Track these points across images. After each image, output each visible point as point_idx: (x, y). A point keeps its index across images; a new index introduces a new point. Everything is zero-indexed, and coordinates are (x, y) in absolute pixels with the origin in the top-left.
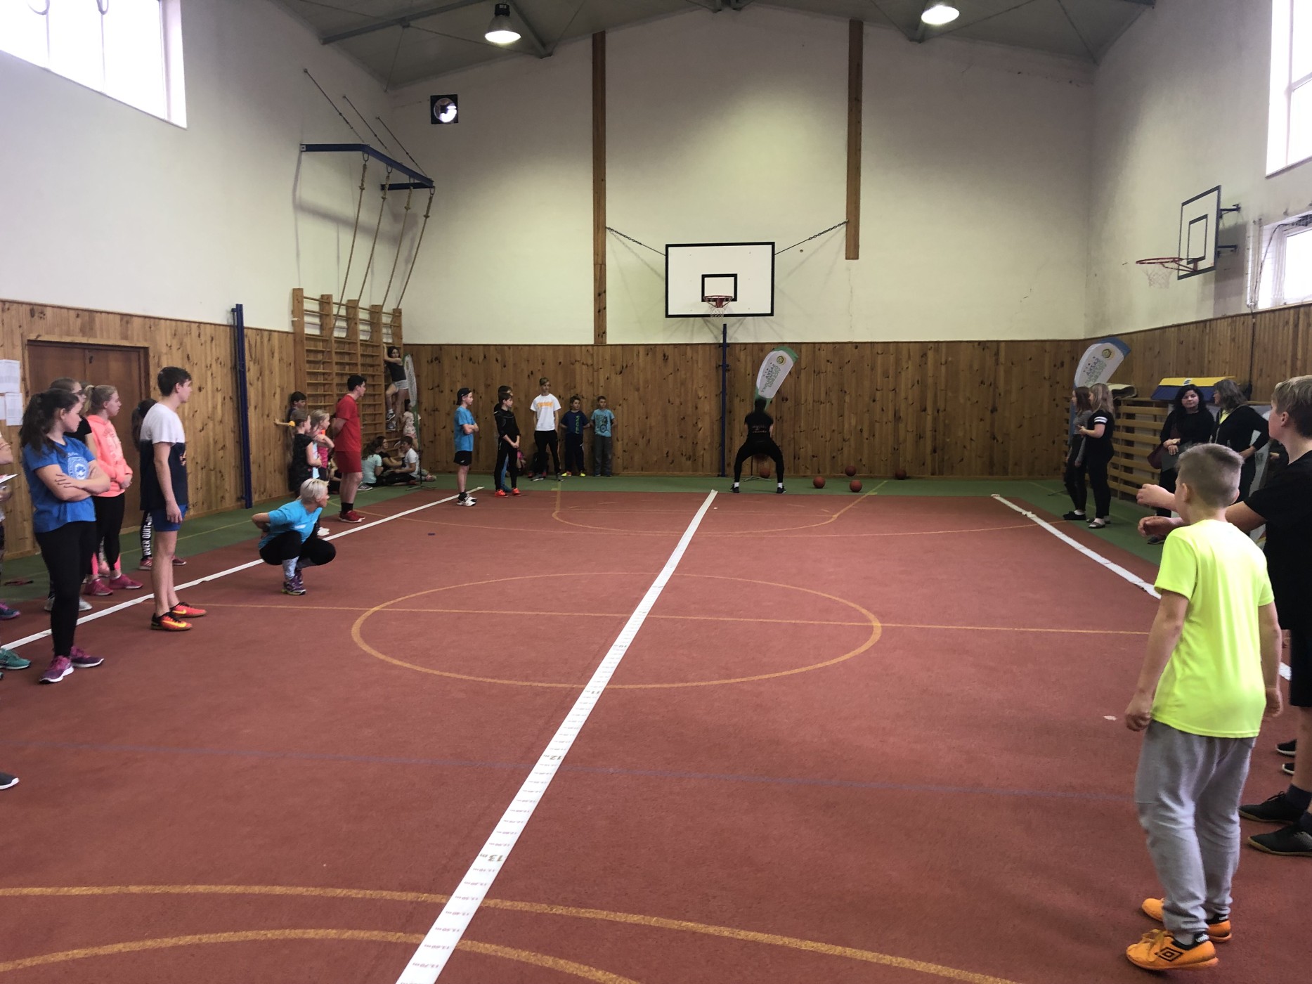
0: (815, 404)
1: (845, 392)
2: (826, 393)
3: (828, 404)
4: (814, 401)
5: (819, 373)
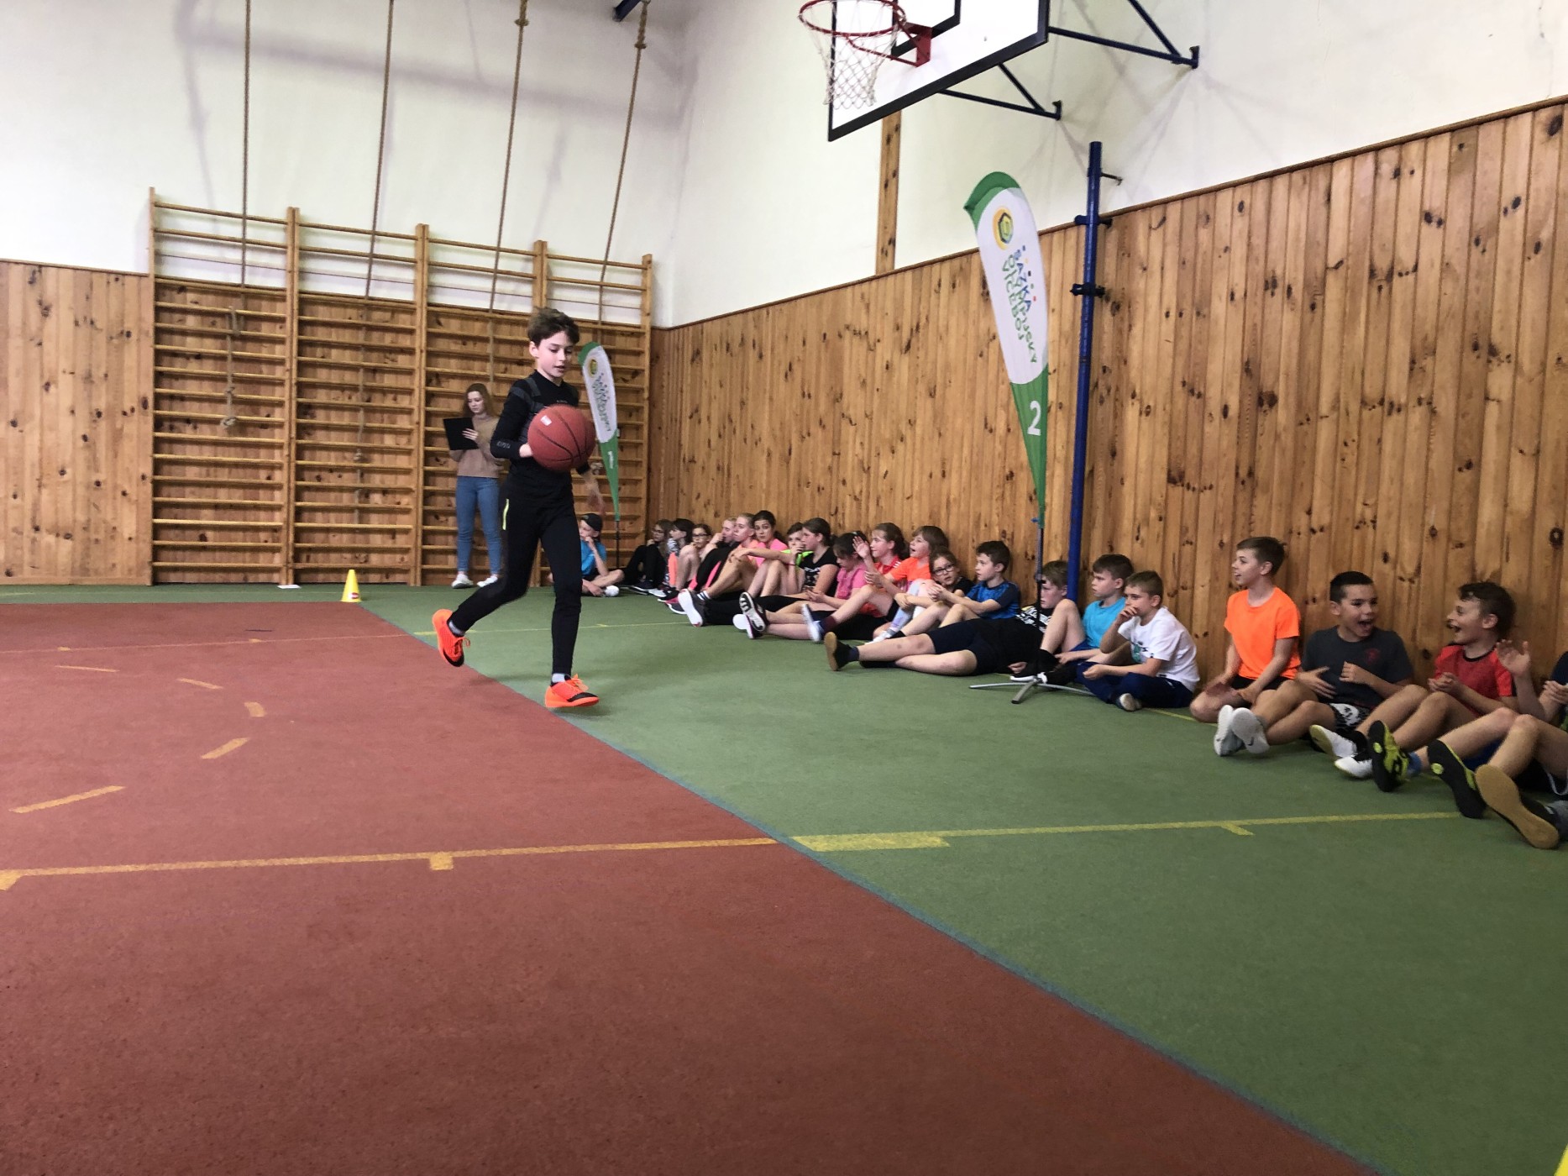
0: (1366, 413)
1: (1493, 351)
2: (1413, 362)
3: (1417, 416)
4: (1364, 403)
5: (1389, 276)
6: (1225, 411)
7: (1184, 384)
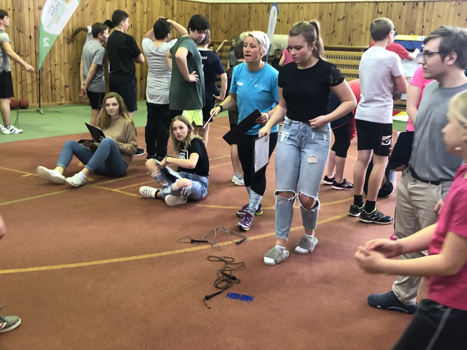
6: (30, 37)
7: (17, 29)
